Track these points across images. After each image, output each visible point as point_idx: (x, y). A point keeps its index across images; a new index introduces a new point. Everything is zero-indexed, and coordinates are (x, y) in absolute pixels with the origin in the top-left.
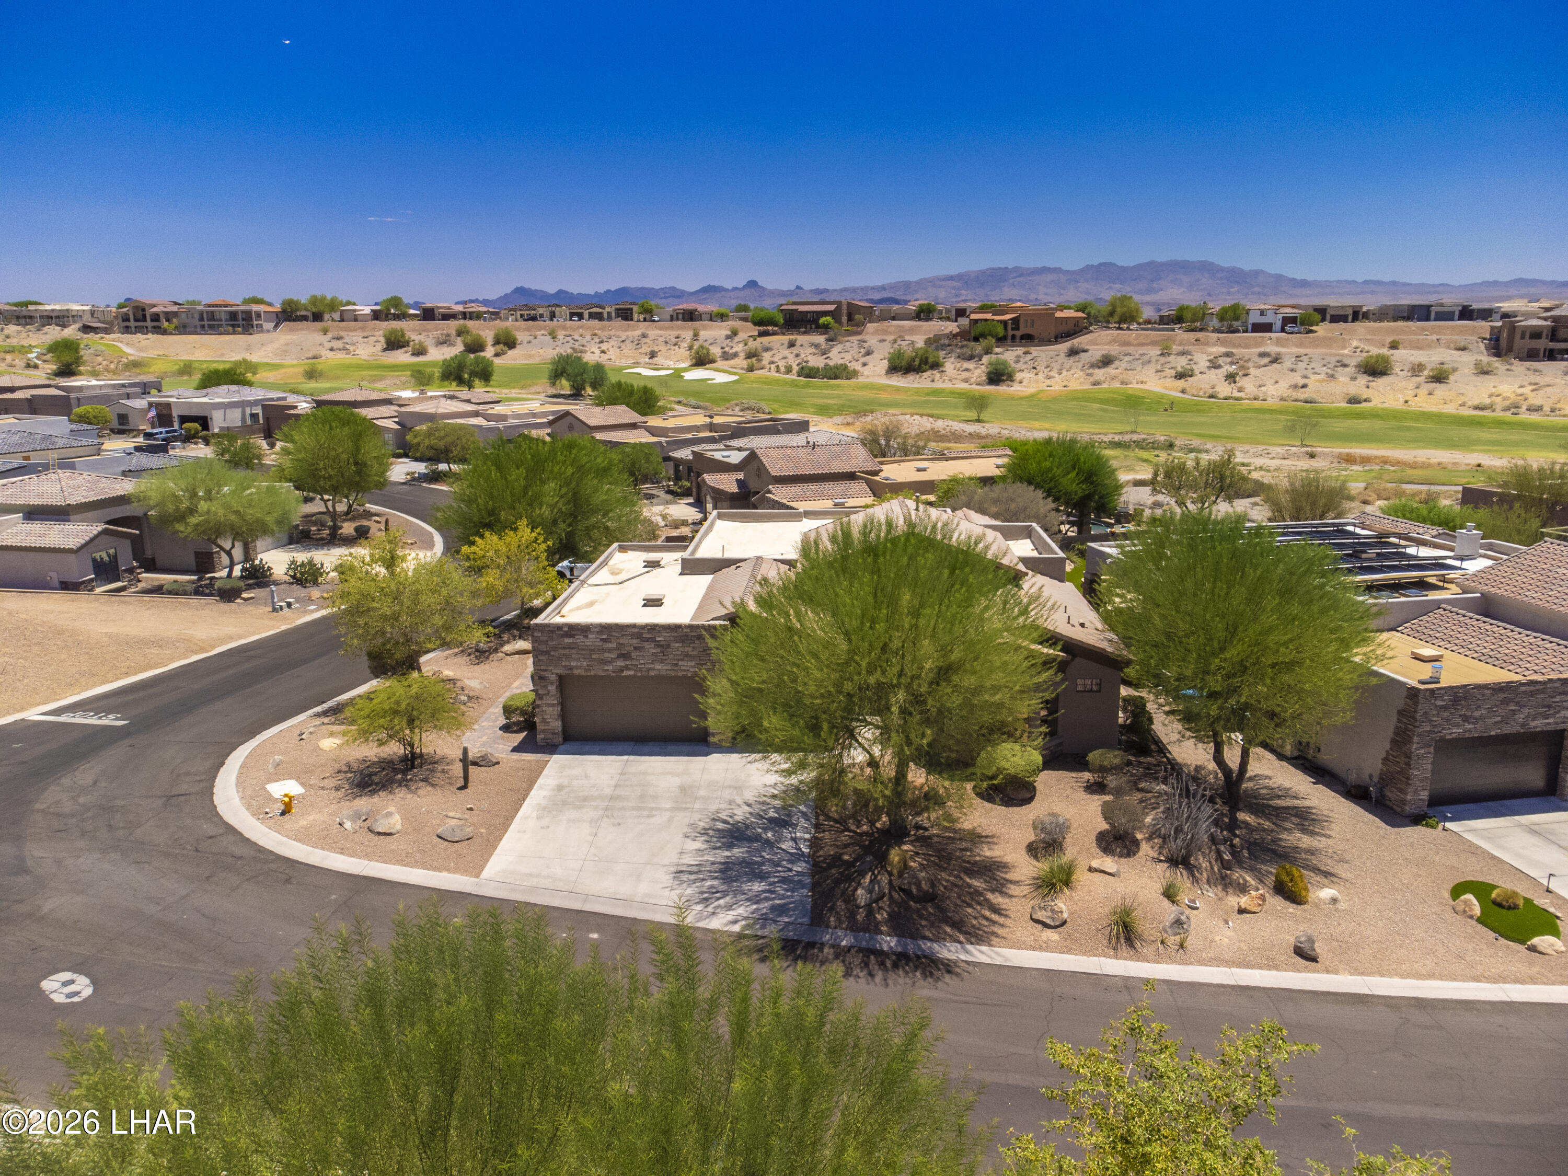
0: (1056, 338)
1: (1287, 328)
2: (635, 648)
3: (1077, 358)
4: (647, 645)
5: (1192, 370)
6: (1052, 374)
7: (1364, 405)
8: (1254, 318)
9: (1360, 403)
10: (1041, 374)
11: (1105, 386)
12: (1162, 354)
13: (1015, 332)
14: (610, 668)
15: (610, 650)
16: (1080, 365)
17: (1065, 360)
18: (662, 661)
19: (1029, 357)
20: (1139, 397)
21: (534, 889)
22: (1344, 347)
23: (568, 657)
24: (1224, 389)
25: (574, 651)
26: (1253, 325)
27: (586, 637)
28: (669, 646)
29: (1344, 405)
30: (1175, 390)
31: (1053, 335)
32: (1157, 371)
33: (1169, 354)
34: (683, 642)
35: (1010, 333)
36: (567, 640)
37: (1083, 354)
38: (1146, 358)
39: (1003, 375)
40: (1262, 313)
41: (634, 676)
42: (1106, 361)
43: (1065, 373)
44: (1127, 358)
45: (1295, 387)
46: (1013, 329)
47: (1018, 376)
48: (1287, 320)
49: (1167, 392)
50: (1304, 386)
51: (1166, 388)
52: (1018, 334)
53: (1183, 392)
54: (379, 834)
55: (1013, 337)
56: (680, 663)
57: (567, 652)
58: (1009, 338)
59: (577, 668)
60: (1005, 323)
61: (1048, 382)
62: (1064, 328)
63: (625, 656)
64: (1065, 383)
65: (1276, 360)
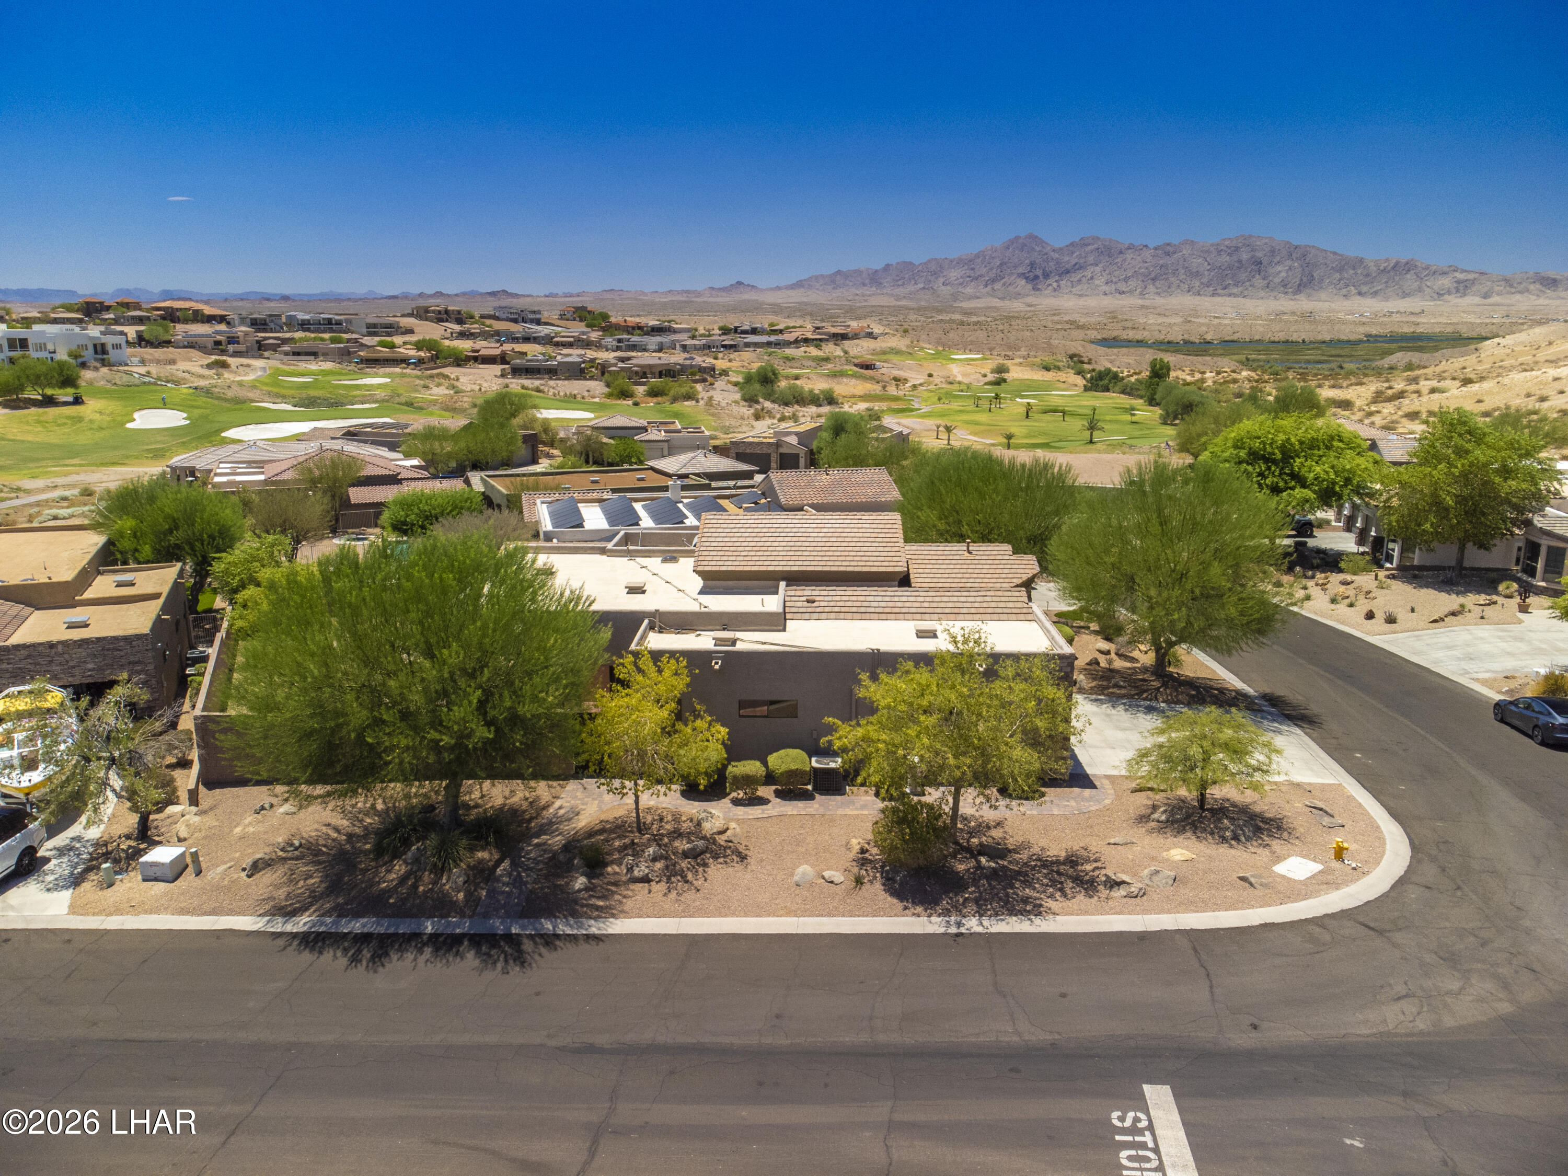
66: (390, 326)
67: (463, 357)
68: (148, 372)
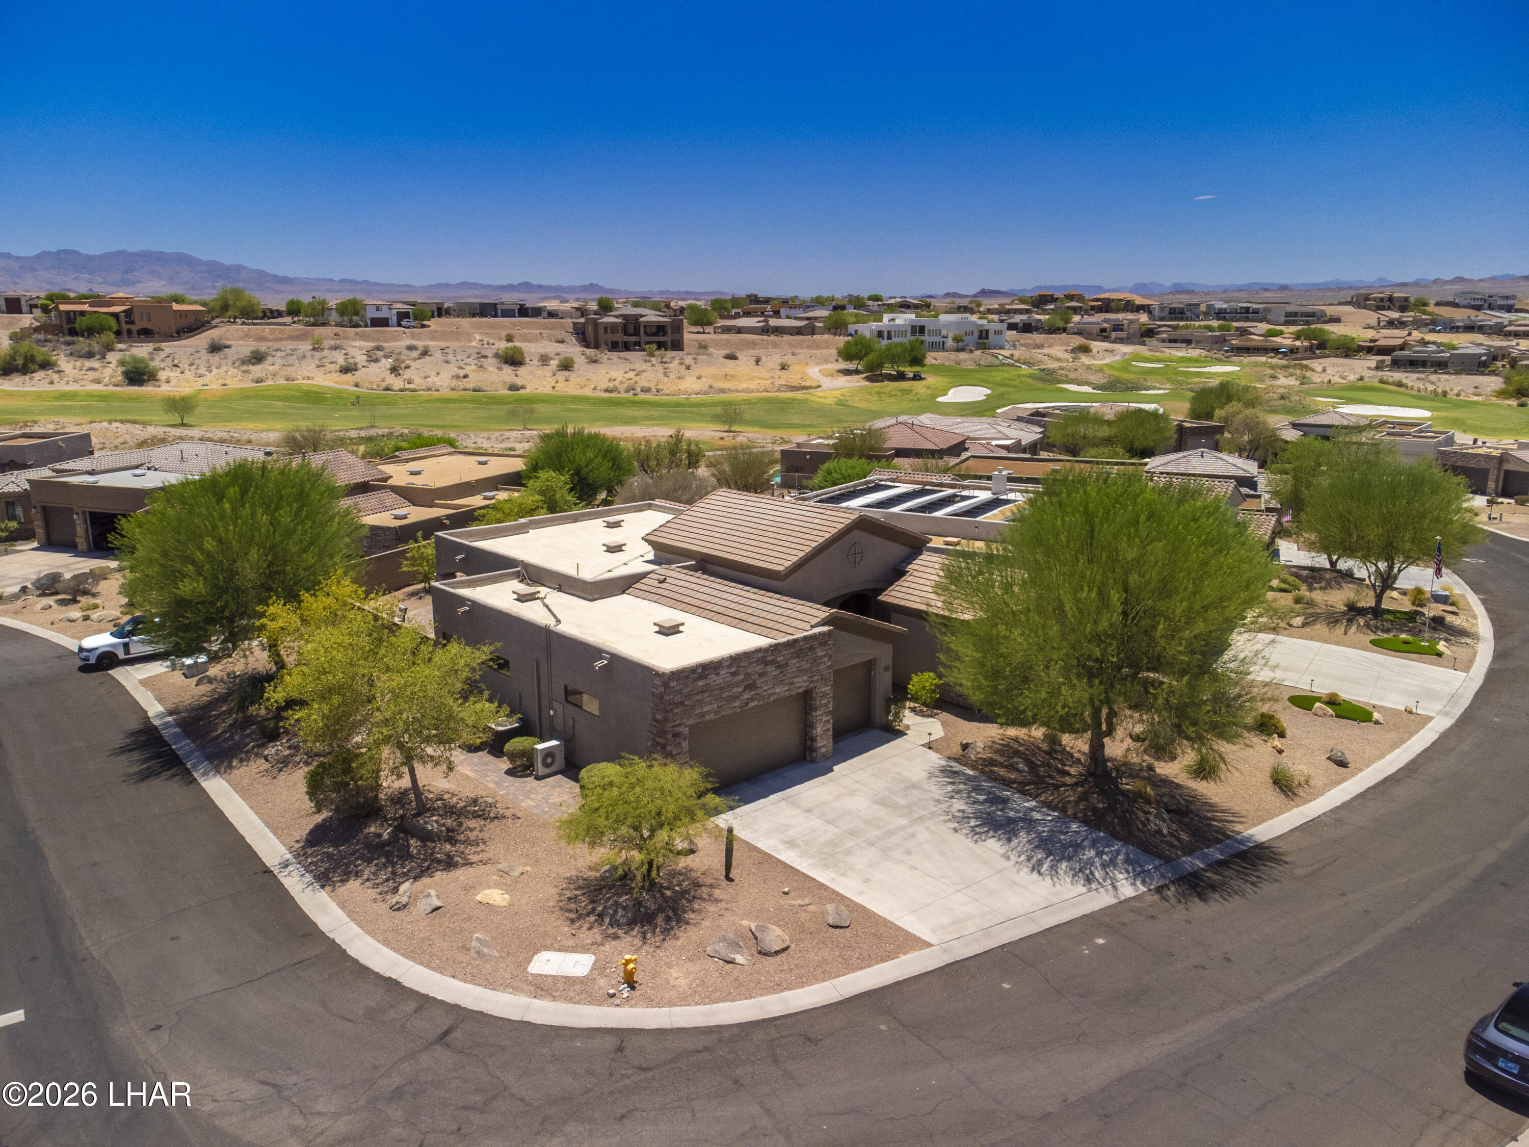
0: (178, 332)
1: (404, 323)
2: (760, 675)
3: (222, 354)
4: (770, 668)
5: (356, 364)
6: (200, 371)
7: (522, 391)
8: (371, 313)
9: (518, 390)
10: (187, 372)
11: (270, 382)
12: (314, 349)
13: (131, 327)
14: (737, 704)
15: (737, 684)
16: (230, 363)
17: (210, 356)
18: (782, 683)
19: (162, 355)
20: (318, 393)
21: (986, 931)
22: (471, 341)
23: (701, 703)
24: (392, 380)
25: (707, 694)
26: (372, 320)
27: (718, 674)
28: (787, 664)
29: (507, 392)
30: (347, 383)
31: (174, 329)
32: (318, 367)
33: (322, 349)
34: (798, 657)
35: (125, 327)
36: (701, 683)
37: (226, 350)
38: (300, 353)
39: (143, 374)
40: (378, 308)
41: (757, 706)
42: (258, 358)
43: (215, 371)
44: (279, 354)
45: (457, 377)
46: (127, 323)
47: (162, 375)
48: (402, 316)
49: (340, 387)
50: (466, 376)
51: (335, 382)
52: (135, 328)
53: (357, 385)
54: (777, 953)
55: (129, 332)
56: (796, 680)
57: (699, 697)
58: (125, 333)
59: (708, 713)
60: (115, 315)
61: (201, 381)
62: (185, 323)
63: (750, 687)
64: (222, 382)
65: (425, 353)
66: (1313, 315)
67: (1354, 346)
68: (1012, 355)
